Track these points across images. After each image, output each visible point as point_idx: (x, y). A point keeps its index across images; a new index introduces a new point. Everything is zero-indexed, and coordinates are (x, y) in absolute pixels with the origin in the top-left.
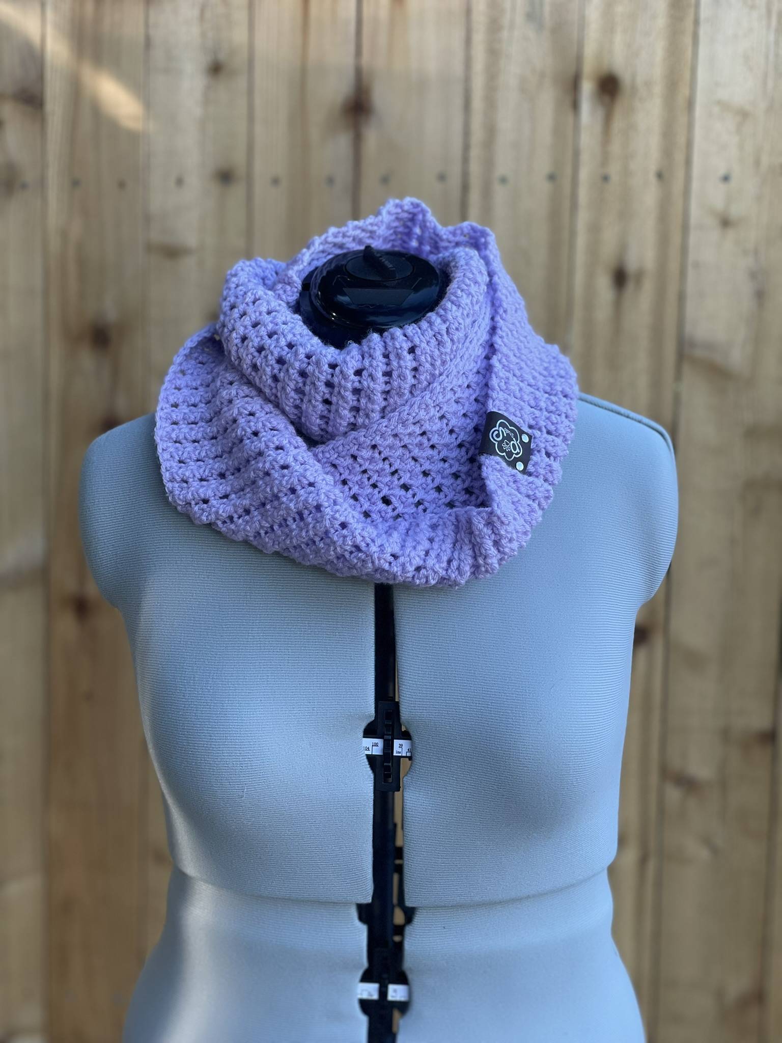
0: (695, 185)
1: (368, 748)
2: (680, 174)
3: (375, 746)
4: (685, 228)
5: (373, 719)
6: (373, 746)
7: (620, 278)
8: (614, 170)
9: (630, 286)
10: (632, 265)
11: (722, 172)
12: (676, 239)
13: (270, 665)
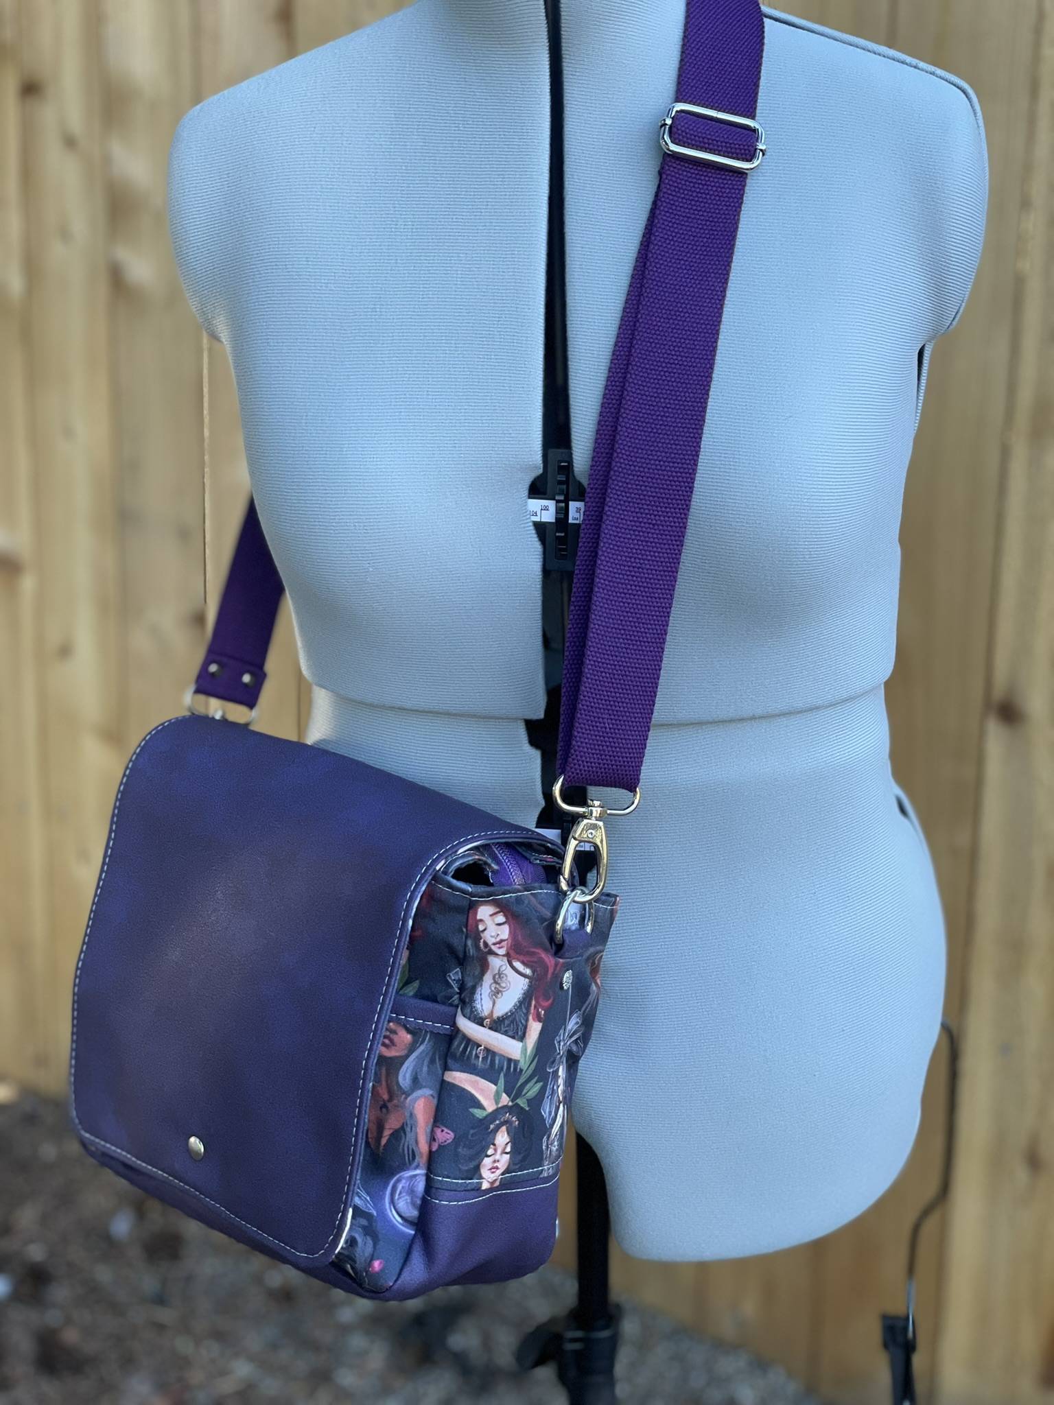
1: (536, 513)
3: (545, 511)
5: (541, 471)
6: (542, 509)
13: (404, 398)
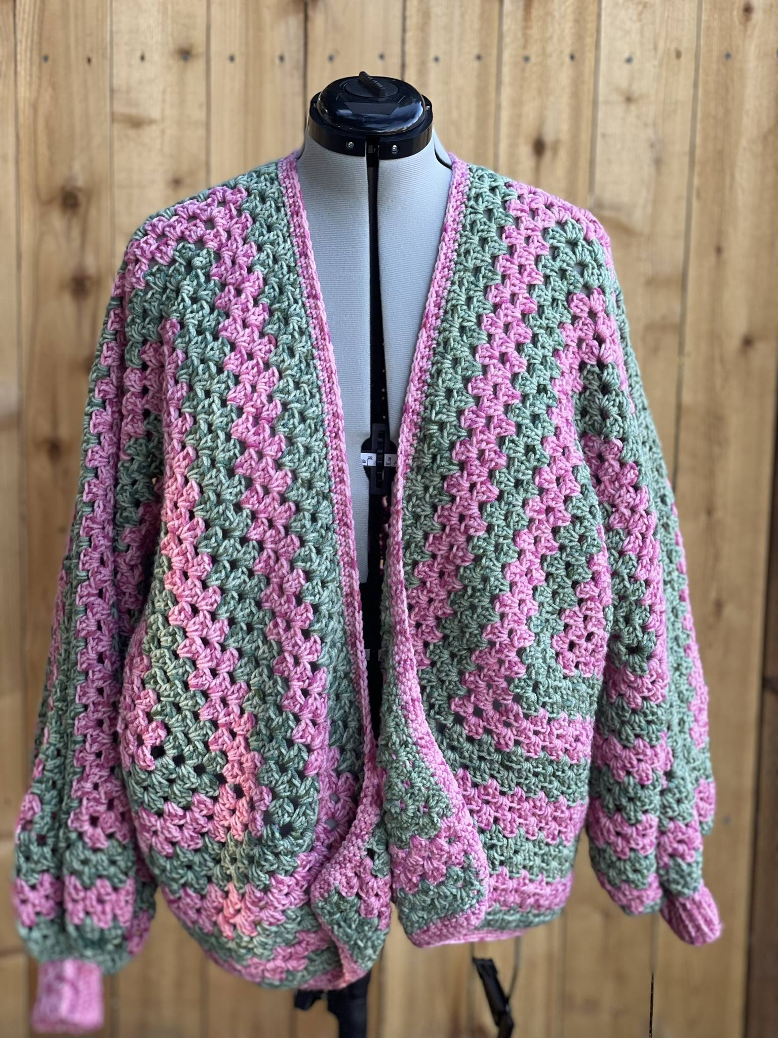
0: (603, 66)
1: (365, 461)
2: (590, 55)
3: (370, 459)
4: (595, 103)
5: (369, 436)
6: (368, 459)
7: (539, 147)
8: (533, 51)
9: (548, 155)
10: (549, 138)
11: (626, 55)
12: (587, 112)
